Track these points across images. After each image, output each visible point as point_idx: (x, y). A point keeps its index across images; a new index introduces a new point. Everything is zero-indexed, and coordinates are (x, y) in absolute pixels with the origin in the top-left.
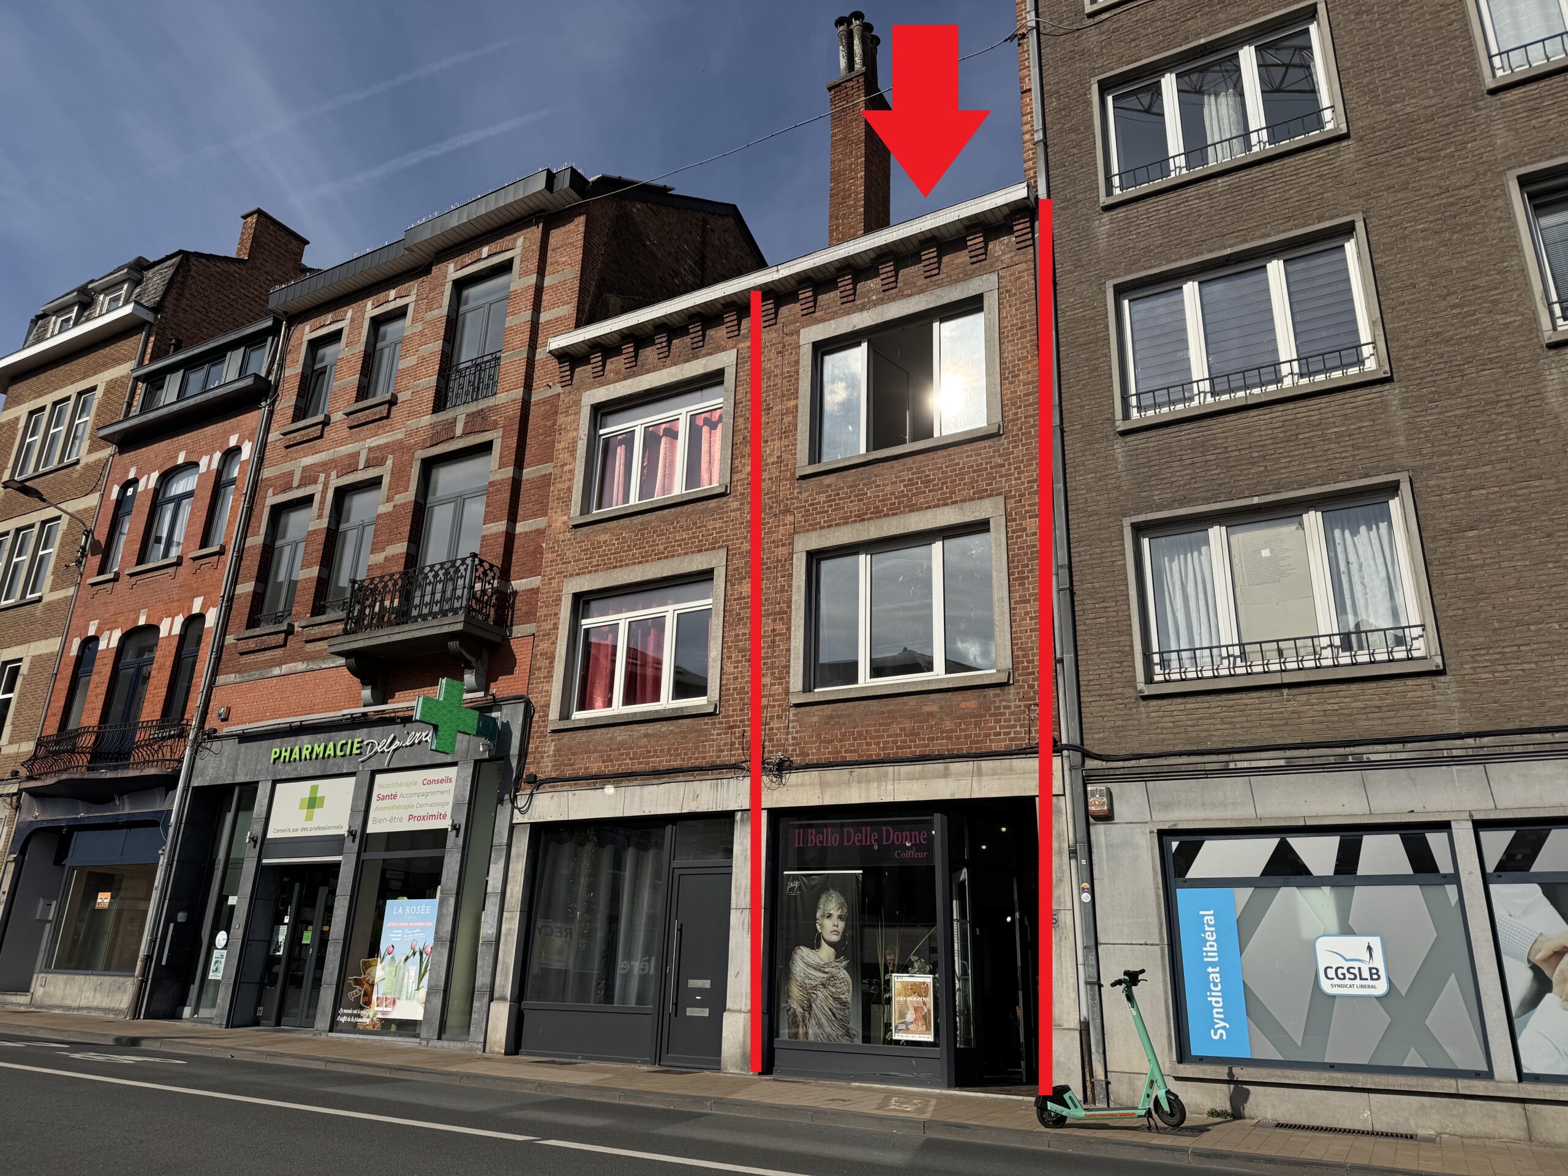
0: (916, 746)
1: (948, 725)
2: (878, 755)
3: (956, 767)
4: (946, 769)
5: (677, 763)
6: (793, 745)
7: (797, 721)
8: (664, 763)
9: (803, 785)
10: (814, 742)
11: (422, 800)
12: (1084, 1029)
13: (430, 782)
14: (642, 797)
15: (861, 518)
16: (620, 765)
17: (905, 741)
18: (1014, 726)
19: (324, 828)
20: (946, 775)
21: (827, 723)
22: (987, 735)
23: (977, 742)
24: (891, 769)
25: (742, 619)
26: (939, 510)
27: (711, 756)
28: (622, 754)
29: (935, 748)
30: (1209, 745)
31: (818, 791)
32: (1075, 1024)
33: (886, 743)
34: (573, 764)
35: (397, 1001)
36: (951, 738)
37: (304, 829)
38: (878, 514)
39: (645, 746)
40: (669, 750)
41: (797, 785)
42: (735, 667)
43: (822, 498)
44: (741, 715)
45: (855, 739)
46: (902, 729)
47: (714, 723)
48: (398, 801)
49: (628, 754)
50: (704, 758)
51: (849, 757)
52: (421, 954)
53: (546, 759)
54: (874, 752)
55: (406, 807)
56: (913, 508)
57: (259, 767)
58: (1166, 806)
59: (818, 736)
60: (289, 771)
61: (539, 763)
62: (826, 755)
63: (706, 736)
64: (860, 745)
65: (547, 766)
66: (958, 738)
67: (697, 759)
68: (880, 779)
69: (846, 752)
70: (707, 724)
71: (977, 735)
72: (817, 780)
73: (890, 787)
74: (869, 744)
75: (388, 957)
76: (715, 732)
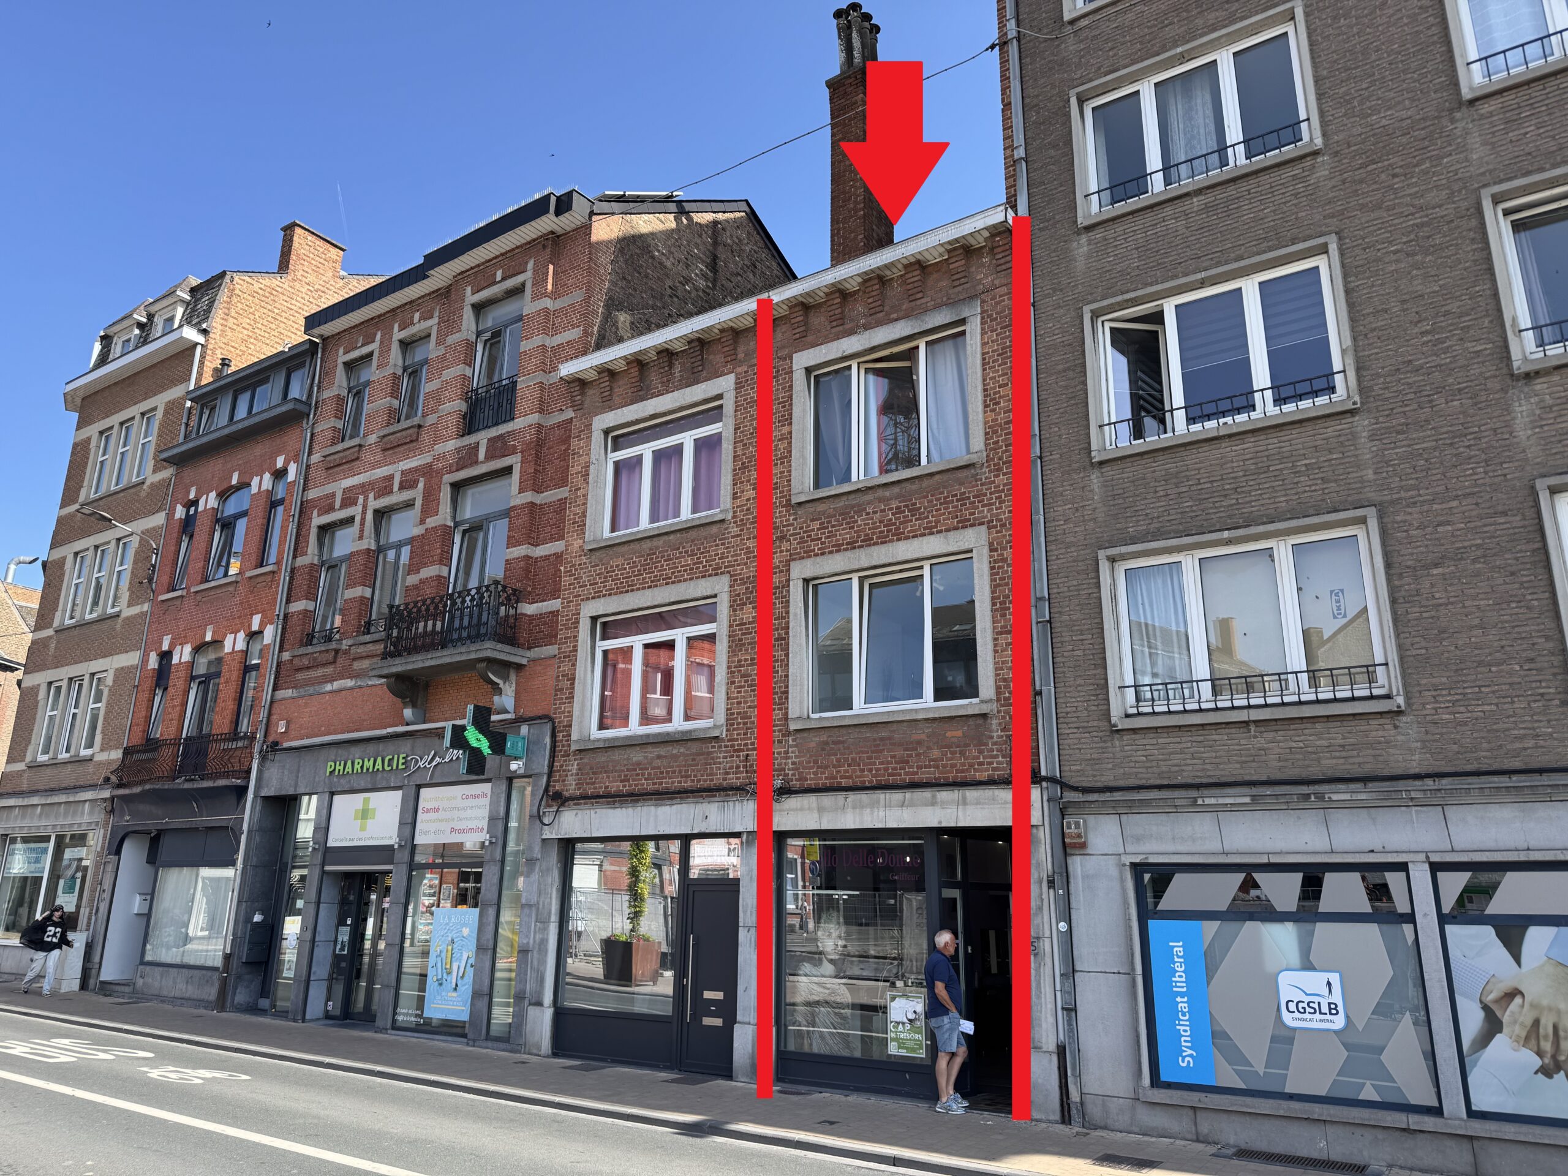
0: (906, 774)
1: (936, 753)
2: (871, 781)
3: (944, 795)
4: (934, 797)
5: (687, 784)
6: (792, 769)
7: (796, 746)
8: (675, 783)
9: (802, 809)
10: (812, 768)
11: (462, 814)
12: (1061, 1051)
14: (656, 816)
15: (852, 546)
16: (636, 785)
17: (894, 769)
18: (996, 757)
19: (377, 839)
20: (933, 804)
21: (823, 749)
22: (971, 765)
23: (963, 771)
24: (882, 796)
25: (744, 644)
26: (925, 539)
27: (718, 779)
28: (638, 775)
29: (923, 776)
30: (1180, 780)
31: (816, 815)
32: (1052, 1047)
33: (877, 770)
34: (594, 783)
36: (937, 767)
37: (359, 839)
38: (868, 542)
39: (659, 768)
40: (680, 771)
41: (796, 810)
42: (739, 692)
43: (816, 525)
44: (744, 739)
45: (849, 765)
46: (893, 757)
47: (720, 747)
49: (643, 775)
50: (712, 780)
51: (844, 782)
53: (570, 778)
54: (868, 778)
55: (447, 821)
56: (900, 536)
57: (317, 779)
58: (1138, 839)
59: (816, 762)
60: (344, 784)
61: (564, 781)
62: (823, 781)
63: (712, 759)
64: (854, 771)
65: (571, 785)
66: (945, 766)
67: (705, 781)
68: (874, 805)
69: (841, 777)
70: (713, 747)
71: (963, 764)
72: (814, 805)
73: (882, 814)
74: (863, 771)
76: (721, 755)
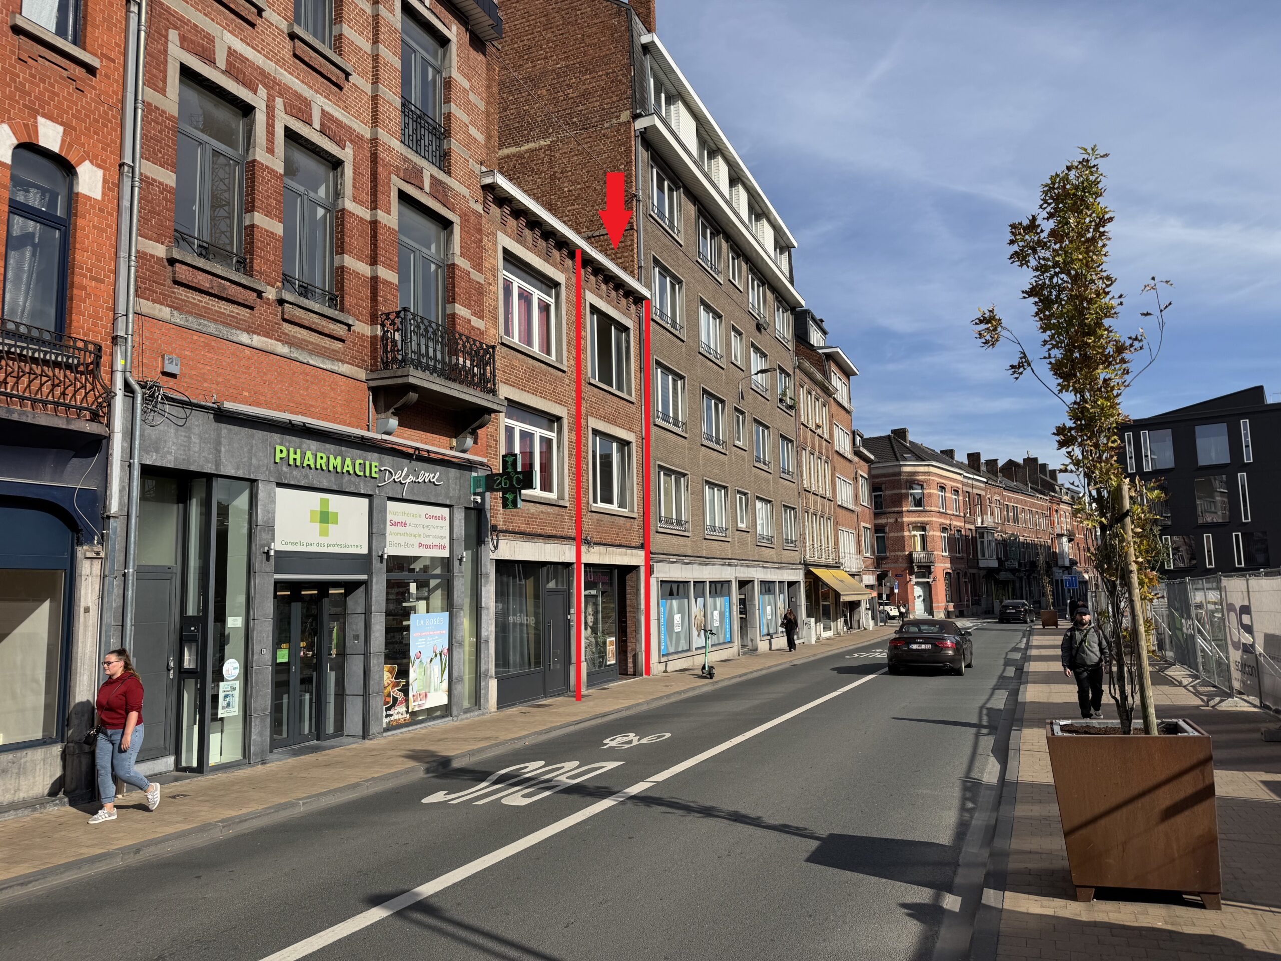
0: (618, 540)
1: (625, 532)
5: (555, 532)
6: (589, 531)
7: (590, 519)
9: (594, 553)
10: (596, 532)
11: (426, 531)
13: (431, 517)
15: (604, 419)
16: (533, 528)
22: (632, 539)
23: (630, 541)
24: (614, 550)
25: (573, 455)
29: (622, 542)
31: (598, 556)
33: (612, 537)
35: (429, 695)
37: (319, 545)
38: (609, 421)
42: (571, 482)
44: (574, 511)
45: (605, 533)
47: (566, 512)
48: (408, 529)
51: (604, 541)
52: (441, 655)
54: (610, 540)
55: (415, 536)
57: (254, 461)
58: (659, 572)
59: (596, 529)
60: (296, 477)
62: (599, 539)
63: (563, 519)
66: (626, 538)
68: (613, 554)
69: (603, 538)
70: (563, 512)
72: (599, 551)
74: (608, 536)
75: (417, 661)
76: (566, 518)
